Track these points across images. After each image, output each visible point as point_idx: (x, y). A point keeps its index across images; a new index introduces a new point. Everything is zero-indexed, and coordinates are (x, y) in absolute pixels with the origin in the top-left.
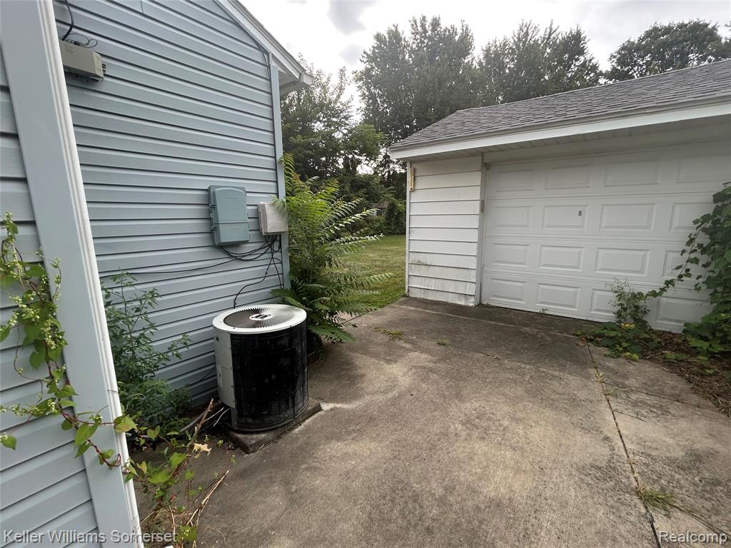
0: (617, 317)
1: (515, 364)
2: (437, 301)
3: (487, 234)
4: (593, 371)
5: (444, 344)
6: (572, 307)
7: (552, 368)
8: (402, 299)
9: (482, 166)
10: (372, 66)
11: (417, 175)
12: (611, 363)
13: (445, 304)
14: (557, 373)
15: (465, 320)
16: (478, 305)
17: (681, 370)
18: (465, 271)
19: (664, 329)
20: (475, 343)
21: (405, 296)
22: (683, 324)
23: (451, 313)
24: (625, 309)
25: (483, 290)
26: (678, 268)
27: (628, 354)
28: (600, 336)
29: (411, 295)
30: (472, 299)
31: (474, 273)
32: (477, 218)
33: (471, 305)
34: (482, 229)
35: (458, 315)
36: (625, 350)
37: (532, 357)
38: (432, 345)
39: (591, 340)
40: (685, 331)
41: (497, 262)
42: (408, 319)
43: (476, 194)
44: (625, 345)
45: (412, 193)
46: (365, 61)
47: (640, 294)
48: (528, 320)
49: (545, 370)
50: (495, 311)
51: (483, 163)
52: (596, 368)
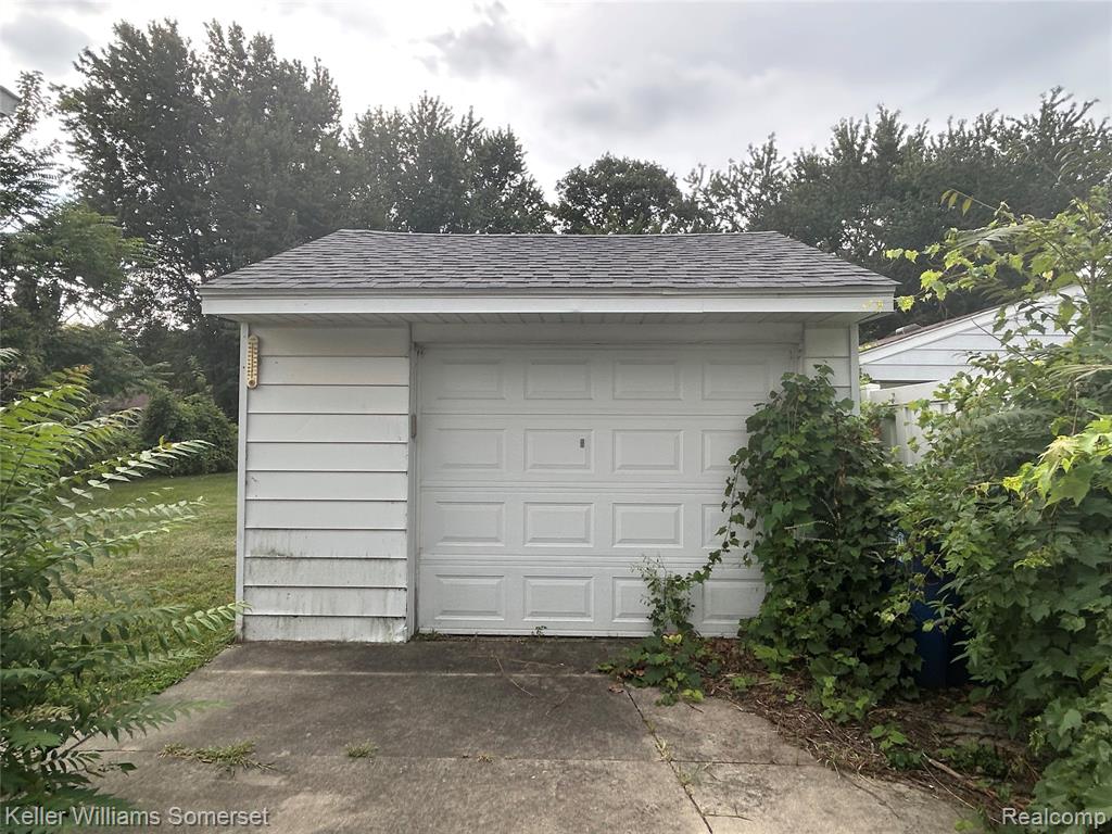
0: (654, 624)
1: (522, 764)
2: (320, 643)
3: (423, 484)
4: (649, 741)
5: (363, 755)
6: (583, 615)
7: (587, 755)
8: (228, 651)
9: (410, 350)
10: (107, 86)
11: (265, 352)
12: (669, 717)
13: (341, 646)
14: (598, 763)
15: (394, 679)
16: (413, 638)
17: (756, 704)
18: (383, 565)
19: (715, 634)
20: (429, 733)
21: (234, 641)
22: (738, 622)
23: (359, 669)
24: (662, 609)
25: (420, 602)
26: (722, 531)
27: (687, 692)
28: (642, 666)
29: (250, 637)
30: (401, 627)
31: (401, 567)
32: (405, 450)
33: (399, 639)
34: (414, 474)
35: (375, 669)
36: (682, 685)
37: (547, 739)
38: (333, 762)
39: (629, 678)
40: (741, 633)
41: (446, 539)
42: (256, 706)
43: (400, 402)
44: (680, 676)
45: (253, 393)
46: (89, 70)
47: (678, 578)
48: (517, 656)
49: (577, 762)
50: (451, 647)
51: (411, 342)
52: (652, 733)
